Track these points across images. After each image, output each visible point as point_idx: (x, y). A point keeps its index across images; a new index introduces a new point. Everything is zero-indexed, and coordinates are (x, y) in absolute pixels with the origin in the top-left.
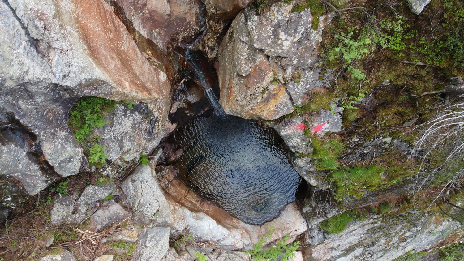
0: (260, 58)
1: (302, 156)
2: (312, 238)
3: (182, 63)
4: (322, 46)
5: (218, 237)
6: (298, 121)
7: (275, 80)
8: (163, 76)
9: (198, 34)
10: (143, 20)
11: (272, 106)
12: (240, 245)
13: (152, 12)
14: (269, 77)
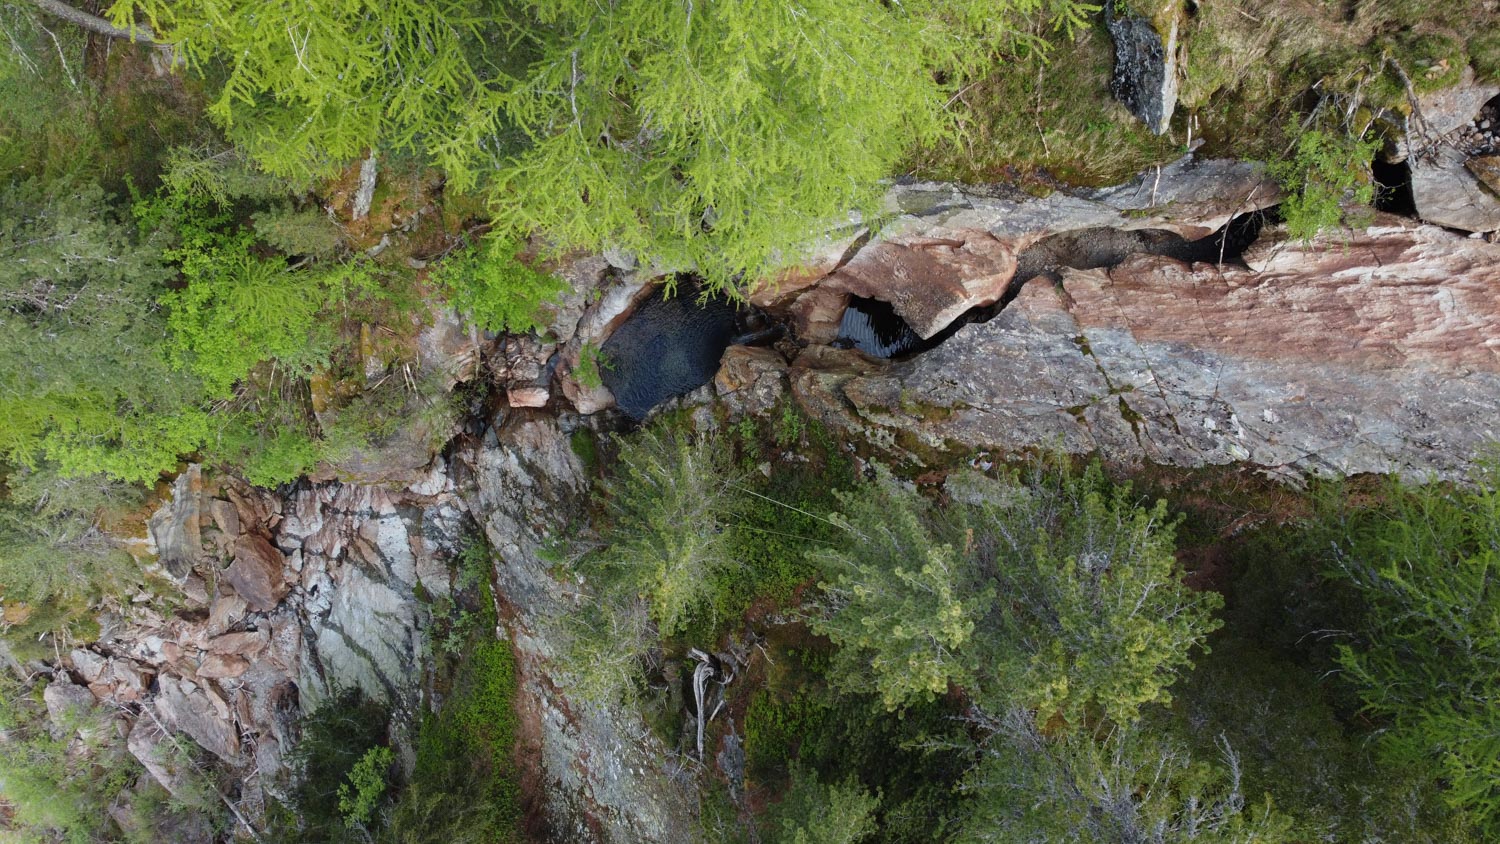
0: (756, 376)
1: (680, 403)
2: (568, 419)
3: (778, 319)
4: (755, 415)
5: (603, 314)
6: (710, 398)
7: (741, 384)
8: (767, 303)
9: (794, 338)
10: (808, 300)
11: (725, 380)
12: (584, 333)
13: (812, 308)
14: (744, 380)
